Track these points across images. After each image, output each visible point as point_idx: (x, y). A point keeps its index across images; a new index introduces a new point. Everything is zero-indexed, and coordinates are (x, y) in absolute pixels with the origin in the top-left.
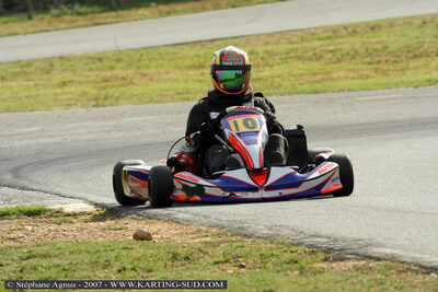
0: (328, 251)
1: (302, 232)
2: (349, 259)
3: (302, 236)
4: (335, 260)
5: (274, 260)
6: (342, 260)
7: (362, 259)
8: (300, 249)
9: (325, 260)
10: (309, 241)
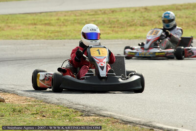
0: (83, 111)
1: (72, 102)
2: (92, 116)
3: (72, 104)
4: (86, 116)
5: (58, 114)
6: (88, 116)
7: (98, 116)
8: (71, 110)
9: (81, 116)
10: (75, 106)
